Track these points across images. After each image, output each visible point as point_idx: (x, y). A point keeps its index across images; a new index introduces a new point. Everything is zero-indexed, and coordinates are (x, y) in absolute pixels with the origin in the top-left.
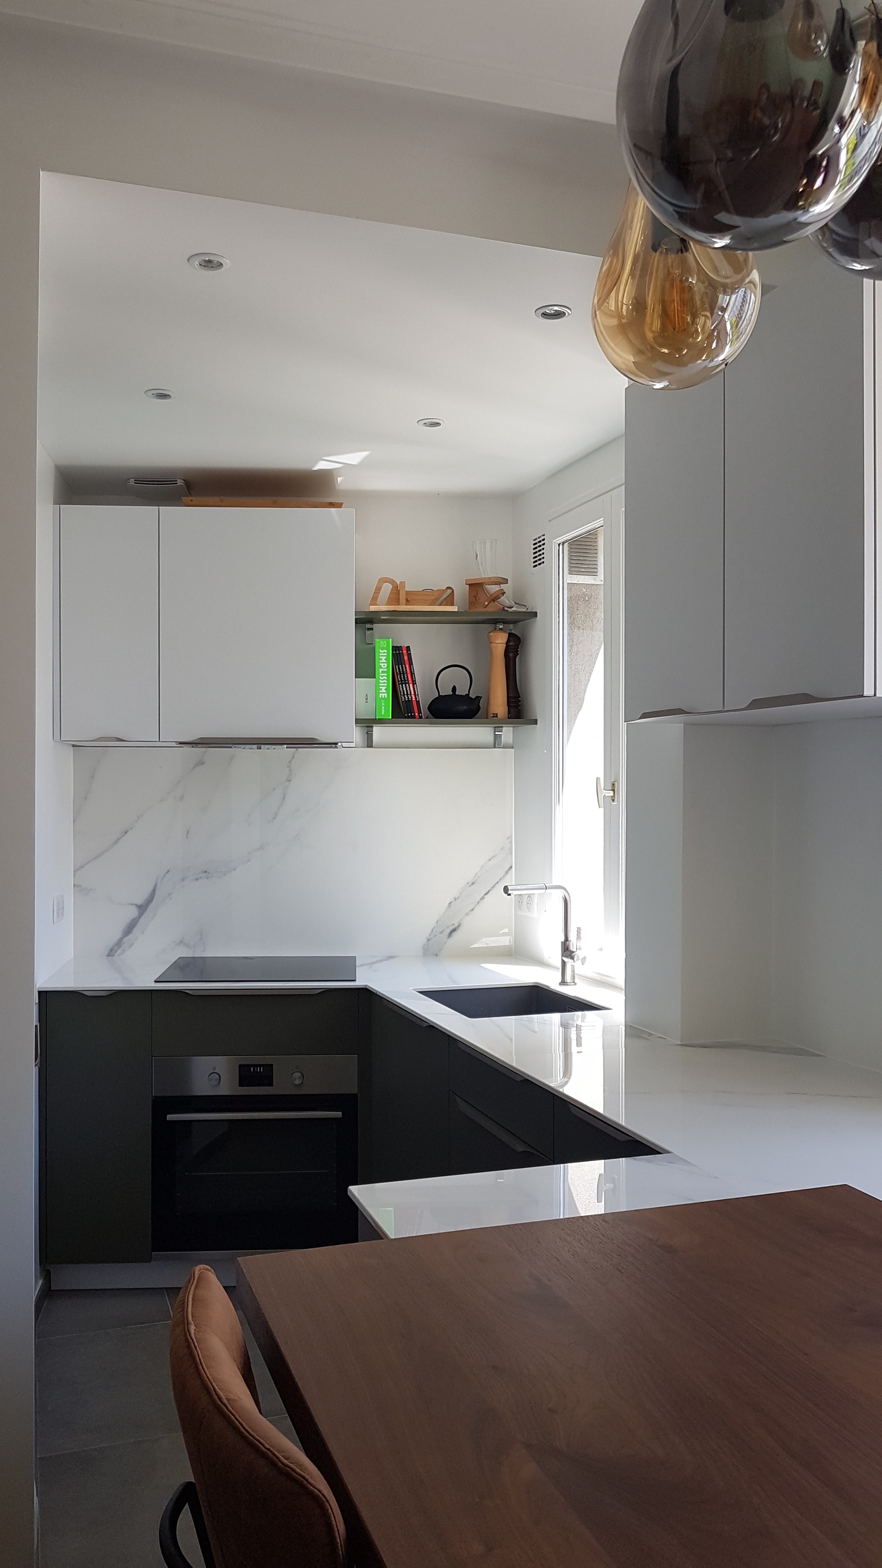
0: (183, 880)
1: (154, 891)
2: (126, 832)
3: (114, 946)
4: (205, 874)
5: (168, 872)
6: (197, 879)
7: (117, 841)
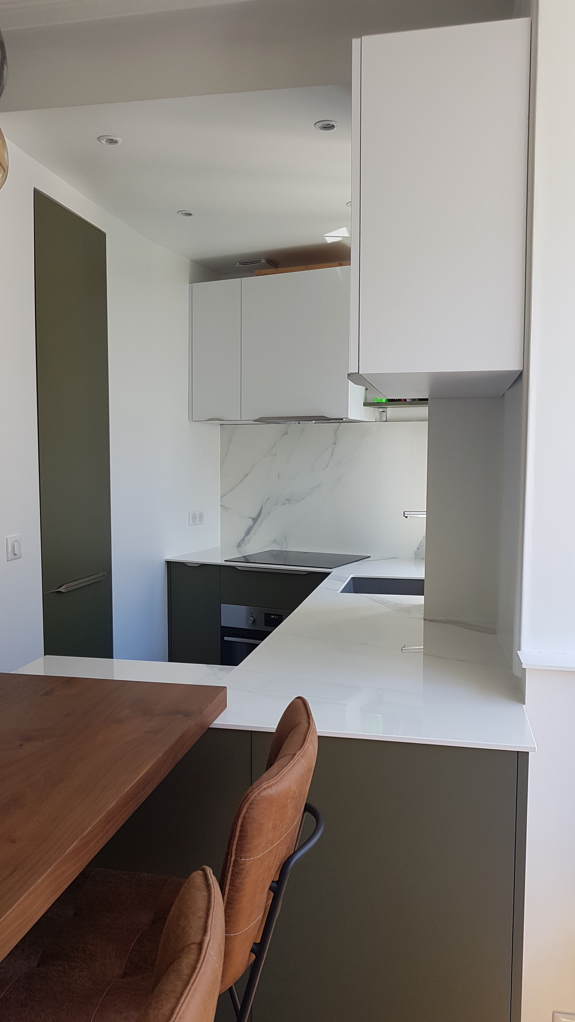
0: (276, 504)
1: (261, 510)
2: (247, 475)
3: (240, 541)
4: (288, 501)
5: (268, 499)
6: (283, 504)
7: (242, 481)
